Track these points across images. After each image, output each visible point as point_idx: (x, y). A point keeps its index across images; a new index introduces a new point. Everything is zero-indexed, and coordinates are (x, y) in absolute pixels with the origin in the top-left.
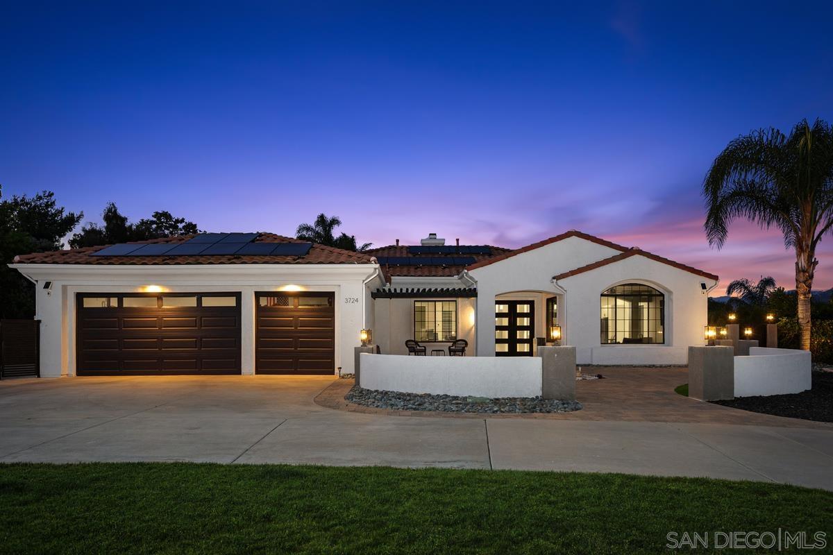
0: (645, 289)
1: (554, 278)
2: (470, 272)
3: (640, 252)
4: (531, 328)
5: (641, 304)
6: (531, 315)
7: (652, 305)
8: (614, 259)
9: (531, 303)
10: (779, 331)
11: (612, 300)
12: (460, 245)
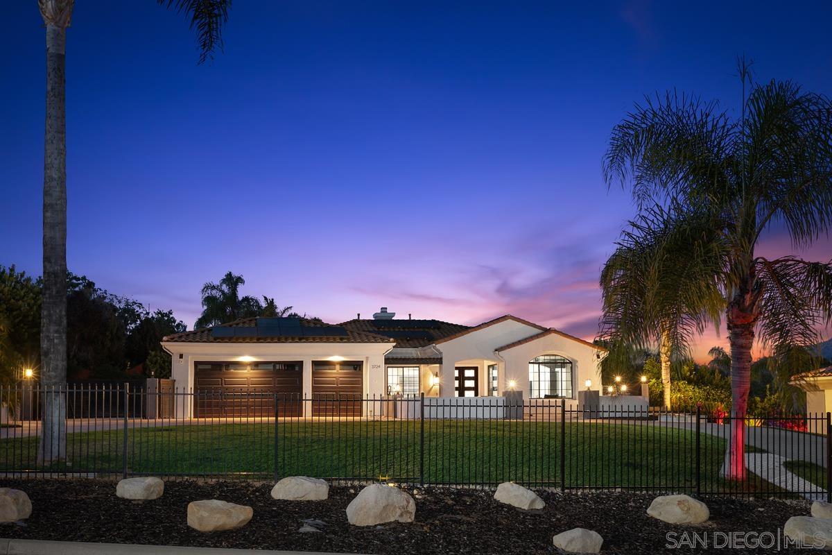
0: (559, 358)
1: (496, 350)
2: (437, 346)
3: (555, 331)
4: (476, 389)
5: (557, 370)
6: (476, 378)
7: (564, 370)
8: (537, 336)
9: (476, 369)
10: (650, 389)
11: (536, 366)
12: (412, 319)
